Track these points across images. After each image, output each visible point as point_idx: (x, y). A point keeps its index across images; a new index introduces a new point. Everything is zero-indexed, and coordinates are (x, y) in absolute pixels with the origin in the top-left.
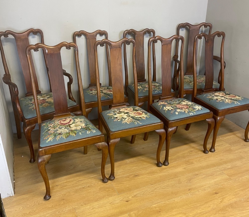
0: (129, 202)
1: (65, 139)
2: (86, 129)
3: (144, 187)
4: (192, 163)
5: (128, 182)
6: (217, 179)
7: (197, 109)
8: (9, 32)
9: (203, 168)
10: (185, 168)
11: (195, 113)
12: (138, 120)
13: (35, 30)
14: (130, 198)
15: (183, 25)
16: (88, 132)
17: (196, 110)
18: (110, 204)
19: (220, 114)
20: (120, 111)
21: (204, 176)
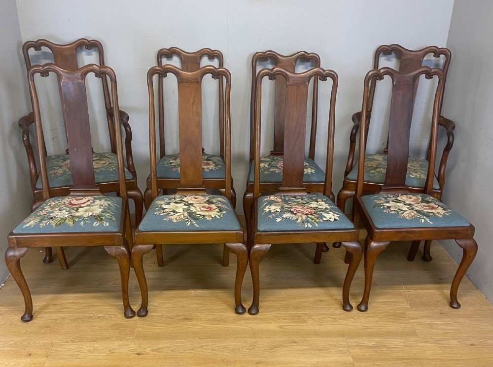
0: (141, 356)
1: (54, 227)
2: (96, 219)
3: (184, 340)
4: (305, 321)
5: (165, 325)
6: (326, 359)
7: (325, 219)
8: (44, 42)
9: (316, 334)
10: (281, 327)
11: (317, 225)
12: (196, 219)
13: (89, 41)
14: (148, 350)
15: (388, 48)
16: (96, 224)
17: (321, 221)
18: (110, 351)
19: (377, 236)
20: (181, 200)
21: (307, 347)
